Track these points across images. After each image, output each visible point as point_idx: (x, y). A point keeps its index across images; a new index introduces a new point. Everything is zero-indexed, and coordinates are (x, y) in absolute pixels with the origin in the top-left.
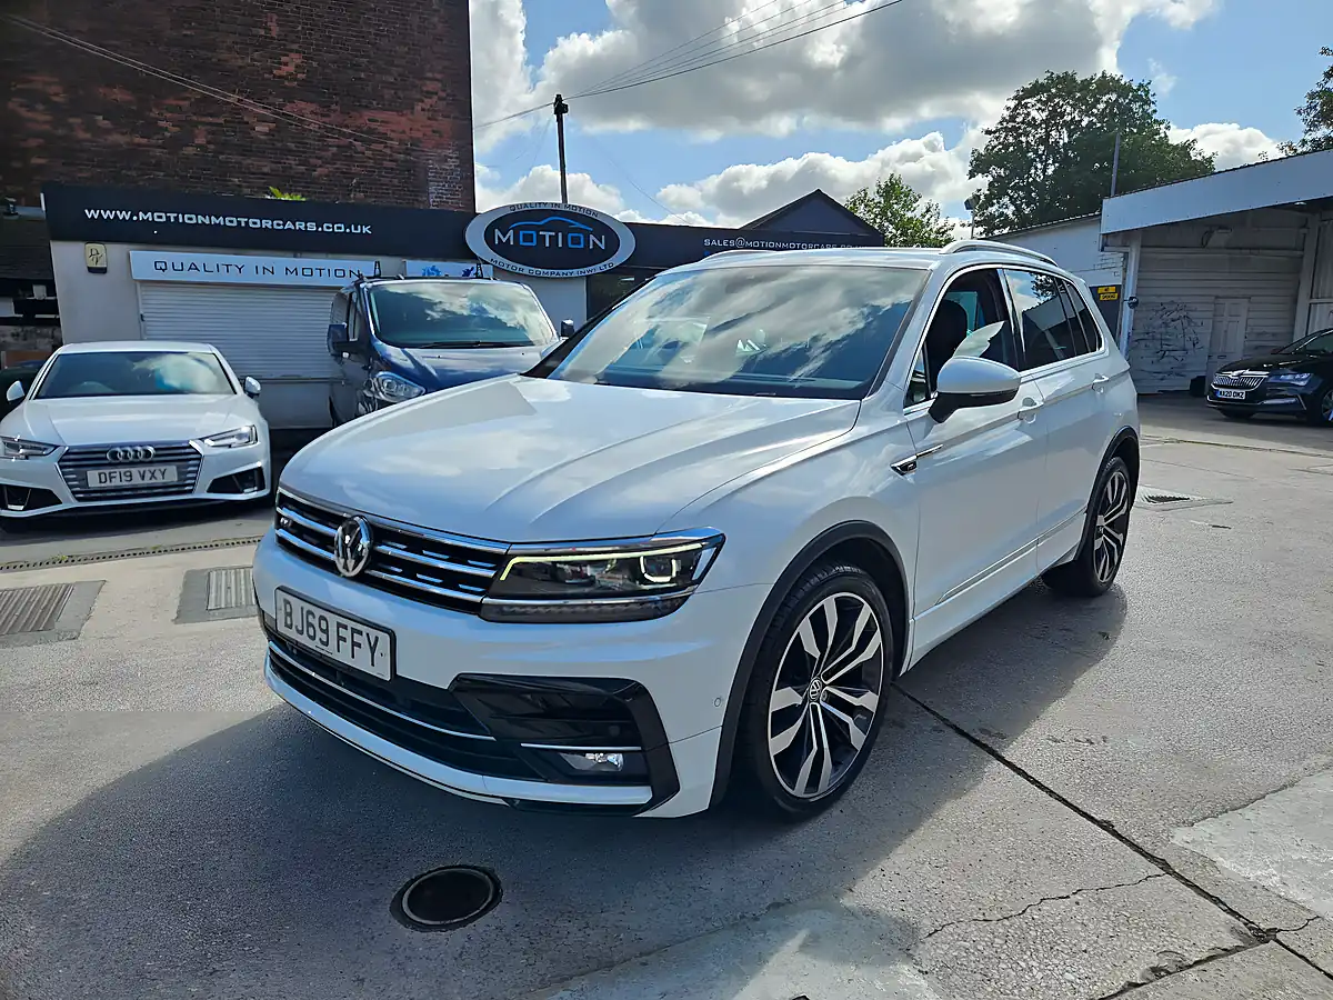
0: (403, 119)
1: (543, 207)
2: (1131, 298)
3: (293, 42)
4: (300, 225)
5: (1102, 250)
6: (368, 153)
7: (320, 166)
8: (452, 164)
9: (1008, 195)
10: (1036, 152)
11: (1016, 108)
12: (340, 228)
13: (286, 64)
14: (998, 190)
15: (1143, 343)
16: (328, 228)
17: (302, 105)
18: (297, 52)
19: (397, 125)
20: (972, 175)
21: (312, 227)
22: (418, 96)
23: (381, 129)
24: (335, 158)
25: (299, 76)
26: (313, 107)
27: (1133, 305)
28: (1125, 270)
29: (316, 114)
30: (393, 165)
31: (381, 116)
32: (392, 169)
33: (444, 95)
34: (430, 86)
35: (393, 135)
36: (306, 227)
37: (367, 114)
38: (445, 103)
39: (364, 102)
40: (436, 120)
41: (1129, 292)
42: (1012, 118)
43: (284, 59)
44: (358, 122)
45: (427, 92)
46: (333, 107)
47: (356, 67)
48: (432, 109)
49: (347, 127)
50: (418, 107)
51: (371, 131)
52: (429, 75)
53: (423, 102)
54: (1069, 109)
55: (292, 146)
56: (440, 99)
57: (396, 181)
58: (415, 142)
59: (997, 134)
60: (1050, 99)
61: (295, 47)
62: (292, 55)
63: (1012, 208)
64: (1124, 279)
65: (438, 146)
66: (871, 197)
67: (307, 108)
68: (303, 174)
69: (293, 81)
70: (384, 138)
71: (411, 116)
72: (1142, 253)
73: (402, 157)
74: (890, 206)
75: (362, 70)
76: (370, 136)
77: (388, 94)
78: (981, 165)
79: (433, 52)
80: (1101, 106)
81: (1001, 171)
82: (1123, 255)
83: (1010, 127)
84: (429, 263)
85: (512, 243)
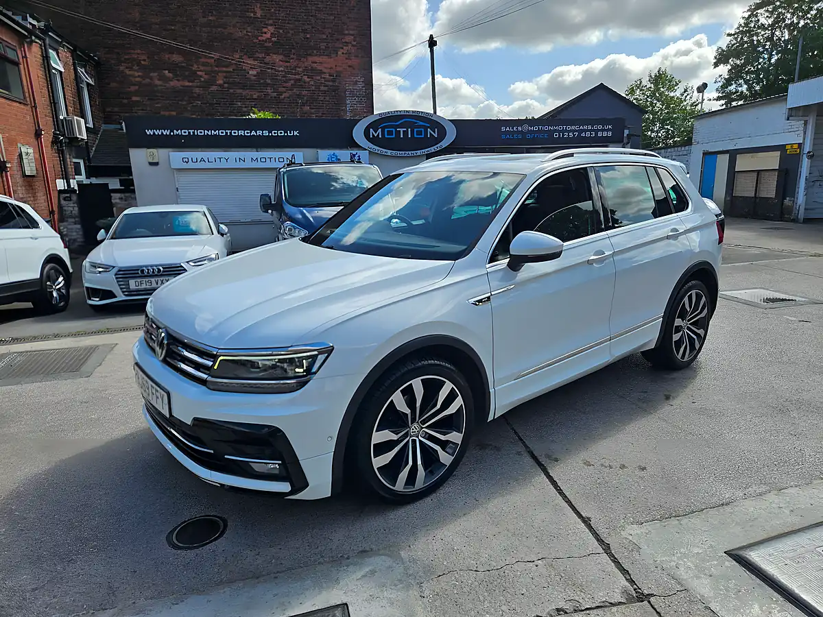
0: (332, 60)
1: (399, 114)
2: (809, 152)
3: (269, 19)
4: (259, 133)
5: (788, 119)
6: (312, 83)
7: (285, 92)
8: (360, 85)
9: (742, 77)
11: (750, 16)
12: (281, 133)
13: (265, 33)
14: (735, 74)
15: (818, 183)
16: (275, 133)
17: (274, 56)
18: (271, 25)
19: (325, 64)
21: (266, 133)
22: (340, 46)
23: (318, 67)
24: (293, 87)
25: (273, 39)
26: (281, 57)
27: (811, 157)
28: (805, 133)
29: (283, 61)
30: (326, 88)
31: (319, 59)
32: (325, 91)
33: (355, 43)
34: (348, 39)
35: (325, 70)
36: (263, 133)
37: (310, 59)
38: (356, 48)
39: (309, 52)
40: (351, 59)
41: (807, 148)
42: (746, 25)
43: (265, 30)
44: (306, 64)
45: (346, 42)
46: (292, 56)
47: (305, 31)
48: (348, 53)
49: (299, 68)
50: (340, 52)
51: (313, 69)
52: (346, 32)
53: (342, 48)
54: (789, 16)
56: (353, 46)
57: (327, 99)
58: (338, 75)
59: (736, 36)
60: (775, 9)
61: (271, 22)
62: (269, 27)
63: (745, 86)
64: (804, 139)
65: (352, 75)
66: (644, 83)
67: (277, 58)
68: (275, 97)
69: (269, 42)
70: (321, 72)
71: (336, 58)
72: (817, 120)
73: (331, 83)
74: (659, 89)
75: (308, 33)
76: (312, 72)
77: (323, 45)
78: (722, 58)
79: (349, 18)
80: (813, 12)
81: (738, 62)
82: (803, 122)
83: (747, 29)
84: (331, 152)
85: (380, 137)
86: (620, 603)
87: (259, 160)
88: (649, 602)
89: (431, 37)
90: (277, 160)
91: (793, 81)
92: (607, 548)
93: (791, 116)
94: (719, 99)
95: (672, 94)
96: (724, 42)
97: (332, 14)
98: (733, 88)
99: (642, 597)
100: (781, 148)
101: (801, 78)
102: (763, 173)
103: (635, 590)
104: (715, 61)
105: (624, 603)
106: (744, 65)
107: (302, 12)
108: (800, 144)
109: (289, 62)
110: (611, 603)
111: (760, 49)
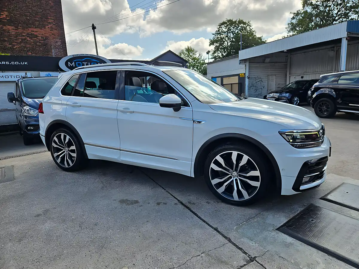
0: (42, 30)
1: (83, 55)
2: (248, 76)
3: (4, 8)
4: (3, 63)
5: (240, 64)
6: (32, 41)
7: (16, 45)
8: (59, 43)
9: (219, 50)
10: (225, 39)
11: (219, 28)
12: (17, 63)
13: (3, 15)
14: (217, 49)
15: (251, 88)
16: (13, 63)
17: (9, 27)
18: (6, 11)
19: (40, 33)
20: (210, 45)
21: (7, 63)
22: (46, 24)
23: (35, 34)
24: (21, 43)
25: (7, 18)
26: (13, 27)
27: (248, 78)
28: (246, 69)
29: (14, 29)
30: (40, 44)
31: (35, 30)
32: (40, 45)
33: (55, 23)
34: (50, 21)
35: (39, 35)
36: (5, 63)
37: (30, 29)
38: (55, 26)
39: (29, 26)
40: (53, 31)
41: (247, 75)
42: (219, 31)
43: (2, 13)
44: (29, 32)
45: (50, 23)
46: (19, 27)
47: (26, 16)
48: (51, 28)
49: (24, 33)
50: (47, 27)
51: (31, 34)
52: (50, 18)
53: (48, 25)
54: (232, 28)
55: (6, 39)
56: (54, 24)
57: (41, 49)
58: (47, 38)
59: (215, 35)
60: (227, 25)
61: (6, 10)
62: (5, 12)
63: (221, 54)
64: (246, 71)
65: (54, 38)
66: (184, 52)
67: (10, 28)
68: (10, 47)
69: (5, 19)
70: (37, 36)
71: (45, 30)
72: (249, 65)
73: (43, 42)
74: (189, 54)
75: (28, 17)
76: (32, 36)
77: (37, 23)
78: (212, 43)
79: (51, 11)
80: (240, 27)
81: (217, 44)
82: (245, 65)
83: (219, 33)
84: (47, 73)
85: (74, 66)
86: (245, 265)
87: (4, 77)
88: (256, 261)
89: (93, 25)
90: (15, 77)
91: (240, 50)
92: (230, 241)
93: (241, 63)
94: (212, 58)
95: (195, 56)
96: (212, 37)
97: (41, 9)
98: (216, 54)
99: (252, 259)
100: (238, 75)
101: (243, 49)
102: (233, 85)
103: (248, 256)
104: (209, 44)
105: (246, 265)
106: (219, 46)
107: (24, 6)
108: (244, 73)
109: (18, 30)
110: (241, 266)
111: (224, 40)
